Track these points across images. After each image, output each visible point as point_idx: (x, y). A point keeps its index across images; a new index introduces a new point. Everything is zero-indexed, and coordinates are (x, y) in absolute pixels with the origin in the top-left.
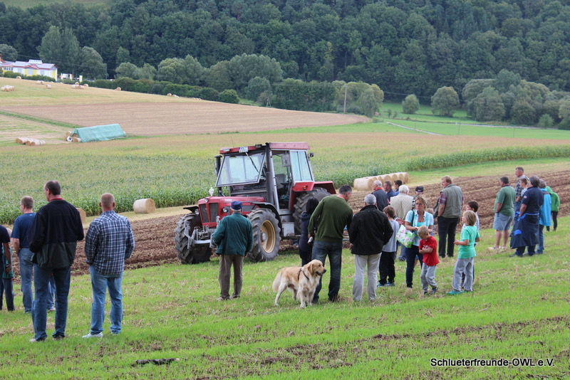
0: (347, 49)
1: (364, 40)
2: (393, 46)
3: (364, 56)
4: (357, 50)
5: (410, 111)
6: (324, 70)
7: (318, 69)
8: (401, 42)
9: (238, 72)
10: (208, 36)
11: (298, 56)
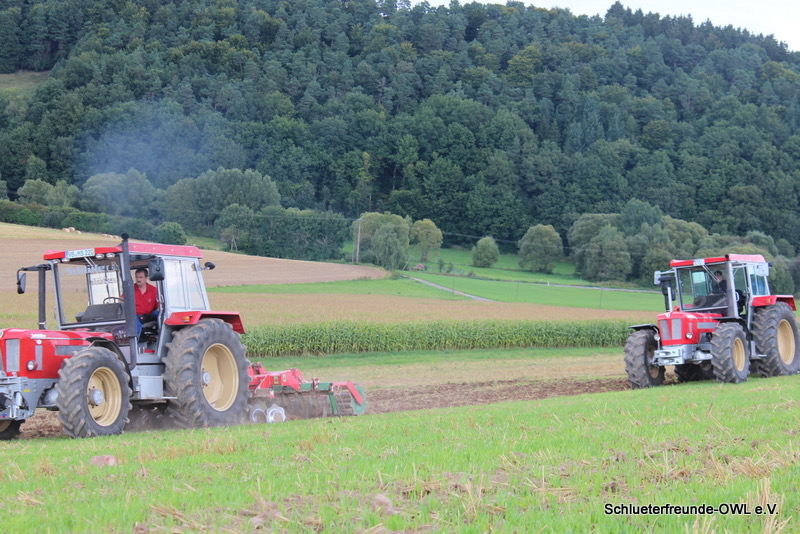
0: (394, 163)
1: (422, 151)
2: (468, 160)
3: (419, 175)
4: (411, 165)
5: (483, 262)
6: (355, 197)
7: (347, 194)
8: (480, 155)
9: (209, 197)
10: (174, 141)
11: (317, 175)
